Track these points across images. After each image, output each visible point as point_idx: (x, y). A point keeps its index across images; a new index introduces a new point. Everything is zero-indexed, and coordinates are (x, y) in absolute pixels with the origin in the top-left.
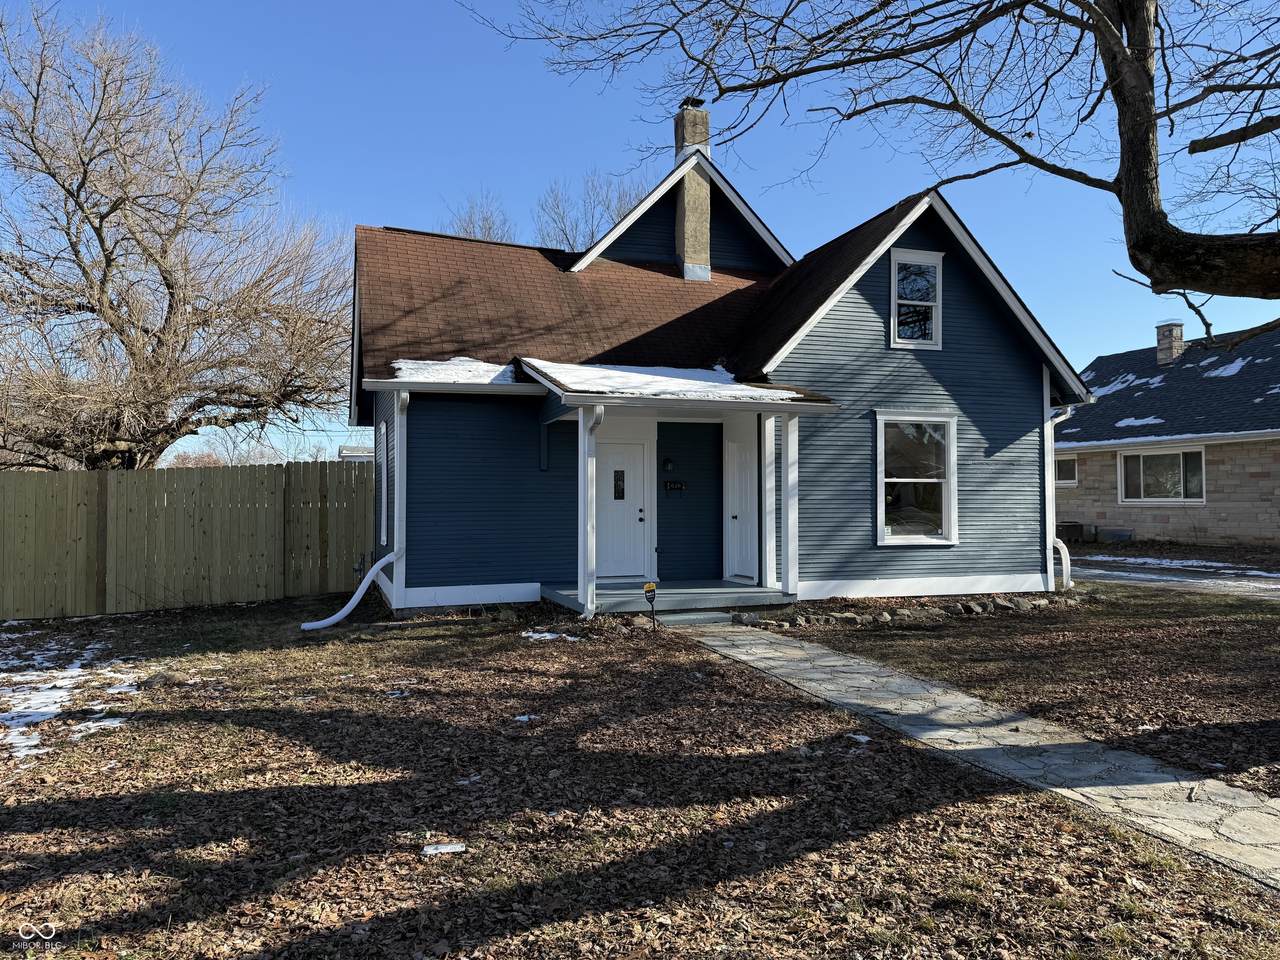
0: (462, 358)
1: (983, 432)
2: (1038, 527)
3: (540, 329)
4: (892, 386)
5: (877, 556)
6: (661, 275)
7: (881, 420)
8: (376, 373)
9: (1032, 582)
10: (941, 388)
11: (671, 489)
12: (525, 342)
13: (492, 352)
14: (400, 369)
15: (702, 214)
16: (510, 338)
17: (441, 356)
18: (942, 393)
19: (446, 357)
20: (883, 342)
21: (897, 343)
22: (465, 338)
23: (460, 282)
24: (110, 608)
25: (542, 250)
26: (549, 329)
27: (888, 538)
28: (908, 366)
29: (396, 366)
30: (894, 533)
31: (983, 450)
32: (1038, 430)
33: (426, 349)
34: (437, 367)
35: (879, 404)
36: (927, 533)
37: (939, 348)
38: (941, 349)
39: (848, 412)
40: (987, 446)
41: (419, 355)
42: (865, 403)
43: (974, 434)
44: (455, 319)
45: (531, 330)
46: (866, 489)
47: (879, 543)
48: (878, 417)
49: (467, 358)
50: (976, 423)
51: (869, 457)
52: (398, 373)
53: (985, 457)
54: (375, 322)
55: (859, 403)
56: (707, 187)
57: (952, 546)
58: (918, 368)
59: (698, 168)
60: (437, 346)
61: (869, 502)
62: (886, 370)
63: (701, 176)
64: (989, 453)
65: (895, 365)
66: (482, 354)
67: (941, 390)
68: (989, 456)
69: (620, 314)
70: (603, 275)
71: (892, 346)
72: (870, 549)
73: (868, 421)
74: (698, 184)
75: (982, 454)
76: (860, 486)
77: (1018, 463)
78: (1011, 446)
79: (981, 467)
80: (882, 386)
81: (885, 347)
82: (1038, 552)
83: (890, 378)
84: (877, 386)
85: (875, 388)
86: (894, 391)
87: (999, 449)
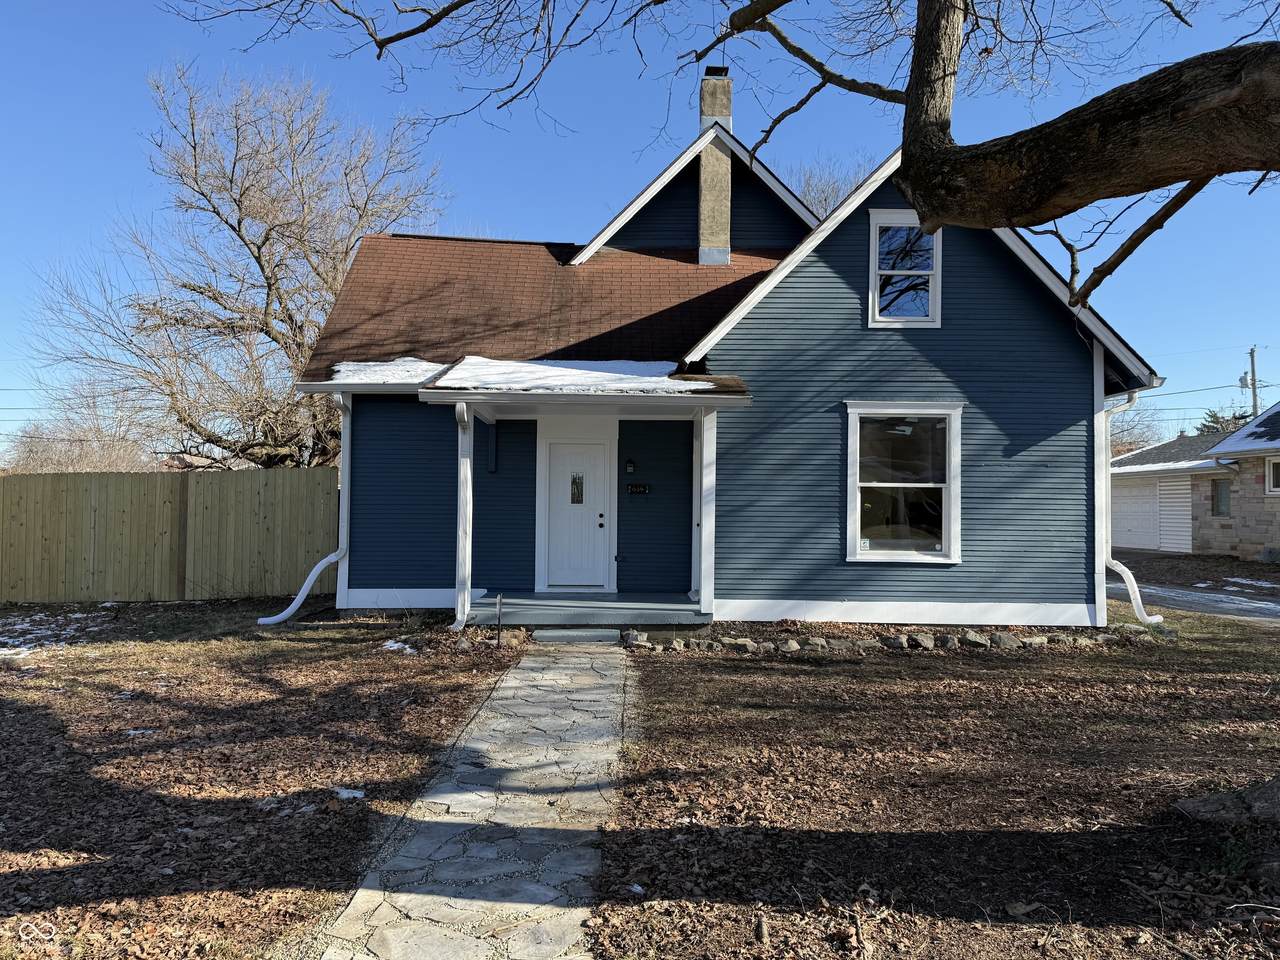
0: (407, 359)
1: (1001, 424)
2: (1084, 545)
3: (507, 326)
4: (871, 373)
5: (849, 574)
6: (674, 262)
7: (855, 413)
8: (314, 376)
9: (1074, 614)
10: (939, 374)
11: (632, 493)
12: (483, 339)
13: (441, 352)
14: (339, 371)
15: (720, 192)
16: (469, 336)
17: (386, 357)
18: (941, 379)
19: (392, 357)
20: (859, 322)
21: (877, 320)
22: (422, 338)
23: (445, 283)
24: (189, 596)
25: (549, 246)
26: (517, 326)
27: (861, 551)
28: (893, 348)
29: (336, 368)
30: (872, 547)
31: (1001, 448)
32: (1085, 422)
33: (375, 351)
34: (377, 368)
35: (851, 394)
36: (919, 548)
37: (938, 325)
38: (939, 326)
39: (810, 404)
40: (1007, 443)
41: (364, 357)
42: (833, 394)
43: (988, 429)
44: (420, 320)
45: (497, 327)
46: (832, 494)
47: (848, 559)
48: (849, 411)
49: (412, 359)
50: (993, 415)
51: (838, 457)
52: (336, 376)
53: (1004, 456)
54: (338, 326)
55: (825, 394)
56: (727, 163)
57: (954, 565)
58: (908, 350)
59: (717, 142)
60: (390, 347)
61: (837, 510)
62: (862, 355)
63: (720, 150)
64: (1009, 452)
65: (875, 348)
66: (429, 355)
67: (940, 376)
68: (1011, 456)
69: (606, 305)
70: (606, 266)
71: (870, 326)
72: (837, 565)
73: (837, 415)
74: (717, 159)
75: (1000, 453)
76: (826, 491)
77: (1054, 464)
78: (1043, 443)
79: (999, 469)
80: (859, 373)
81: (859, 327)
82: (1083, 576)
83: (867, 363)
84: (850, 374)
85: (847, 376)
86: (873, 379)
87: (1025, 447)
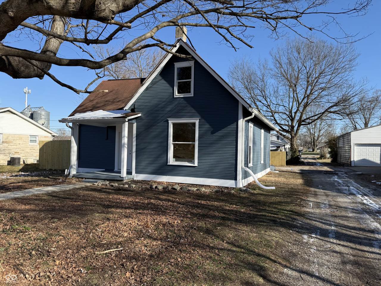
1: (210, 125)
2: (234, 162)
4: (175, 110)
5: (169, 168)
7: (171, 122)
18: (194, 111)
21: (176, 95)
27: (172, 161)
28: (181, 103)
30: (176, 161)
31: (210, 131)
32: (236, 123)
35: (170, 117)
38: (193, 96)
39: (160, 120)
40: (212, 130)
42: (165, 117)
43: (207, 126)
46: (165, 145)
47: (168, 164)
48: (169, 121)
50: (208, 122)
55: (163, 117)
57: (196, 167)
58: (185, 103)
62: (173, 105)
64: (213, 133)
65: (176, 103)
71: (175, 97)
72: (165, 166)
73: (166, 123)
75: (210, 133)
76: (163, 144)
77: (226, 136)
78: (223, 130)
79: (209, 138)
80: (172, 111)
81: (172, 97)
82: (234, 171)
83: (174, 108)
84: (170, 111)
85: (169, 112)
86: (176, 112)
87: (217, 131)
